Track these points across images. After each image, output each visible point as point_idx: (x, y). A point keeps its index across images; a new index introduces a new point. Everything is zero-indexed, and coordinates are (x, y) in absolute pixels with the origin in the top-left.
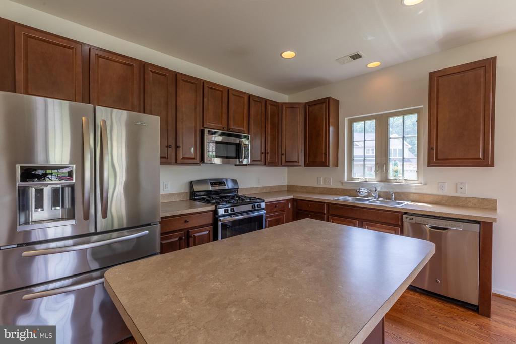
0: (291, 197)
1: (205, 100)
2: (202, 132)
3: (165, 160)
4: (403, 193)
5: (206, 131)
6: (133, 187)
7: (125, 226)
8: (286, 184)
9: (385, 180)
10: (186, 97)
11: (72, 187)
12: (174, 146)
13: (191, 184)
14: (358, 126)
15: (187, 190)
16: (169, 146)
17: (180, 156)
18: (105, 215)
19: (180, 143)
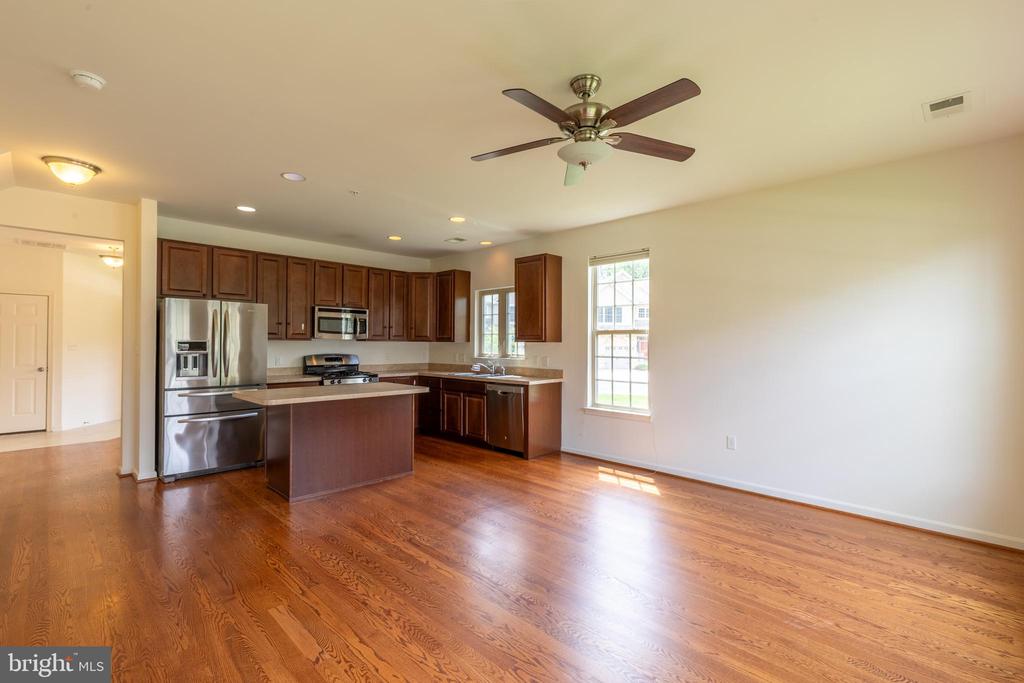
0: (416, 374)
1: (317, 279)
2: (313, 309)
3: (273, 336)
4: (512, 368)
5: (317, 308)
6: (246, 356)
7: (237, 383)
8: (427, 361)
9: (504, 355)
10: (296, 276)
11: (206, 356)
12: (284, 322)
13: (305, 359)
14: (488, 299)
15: (301, 365)
16: (280, 324)
17: (290, 332)
18: (226, 376)
19: (290, 320)
